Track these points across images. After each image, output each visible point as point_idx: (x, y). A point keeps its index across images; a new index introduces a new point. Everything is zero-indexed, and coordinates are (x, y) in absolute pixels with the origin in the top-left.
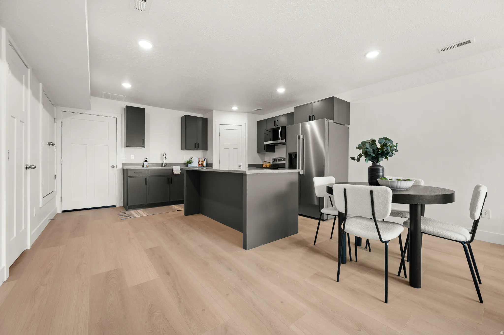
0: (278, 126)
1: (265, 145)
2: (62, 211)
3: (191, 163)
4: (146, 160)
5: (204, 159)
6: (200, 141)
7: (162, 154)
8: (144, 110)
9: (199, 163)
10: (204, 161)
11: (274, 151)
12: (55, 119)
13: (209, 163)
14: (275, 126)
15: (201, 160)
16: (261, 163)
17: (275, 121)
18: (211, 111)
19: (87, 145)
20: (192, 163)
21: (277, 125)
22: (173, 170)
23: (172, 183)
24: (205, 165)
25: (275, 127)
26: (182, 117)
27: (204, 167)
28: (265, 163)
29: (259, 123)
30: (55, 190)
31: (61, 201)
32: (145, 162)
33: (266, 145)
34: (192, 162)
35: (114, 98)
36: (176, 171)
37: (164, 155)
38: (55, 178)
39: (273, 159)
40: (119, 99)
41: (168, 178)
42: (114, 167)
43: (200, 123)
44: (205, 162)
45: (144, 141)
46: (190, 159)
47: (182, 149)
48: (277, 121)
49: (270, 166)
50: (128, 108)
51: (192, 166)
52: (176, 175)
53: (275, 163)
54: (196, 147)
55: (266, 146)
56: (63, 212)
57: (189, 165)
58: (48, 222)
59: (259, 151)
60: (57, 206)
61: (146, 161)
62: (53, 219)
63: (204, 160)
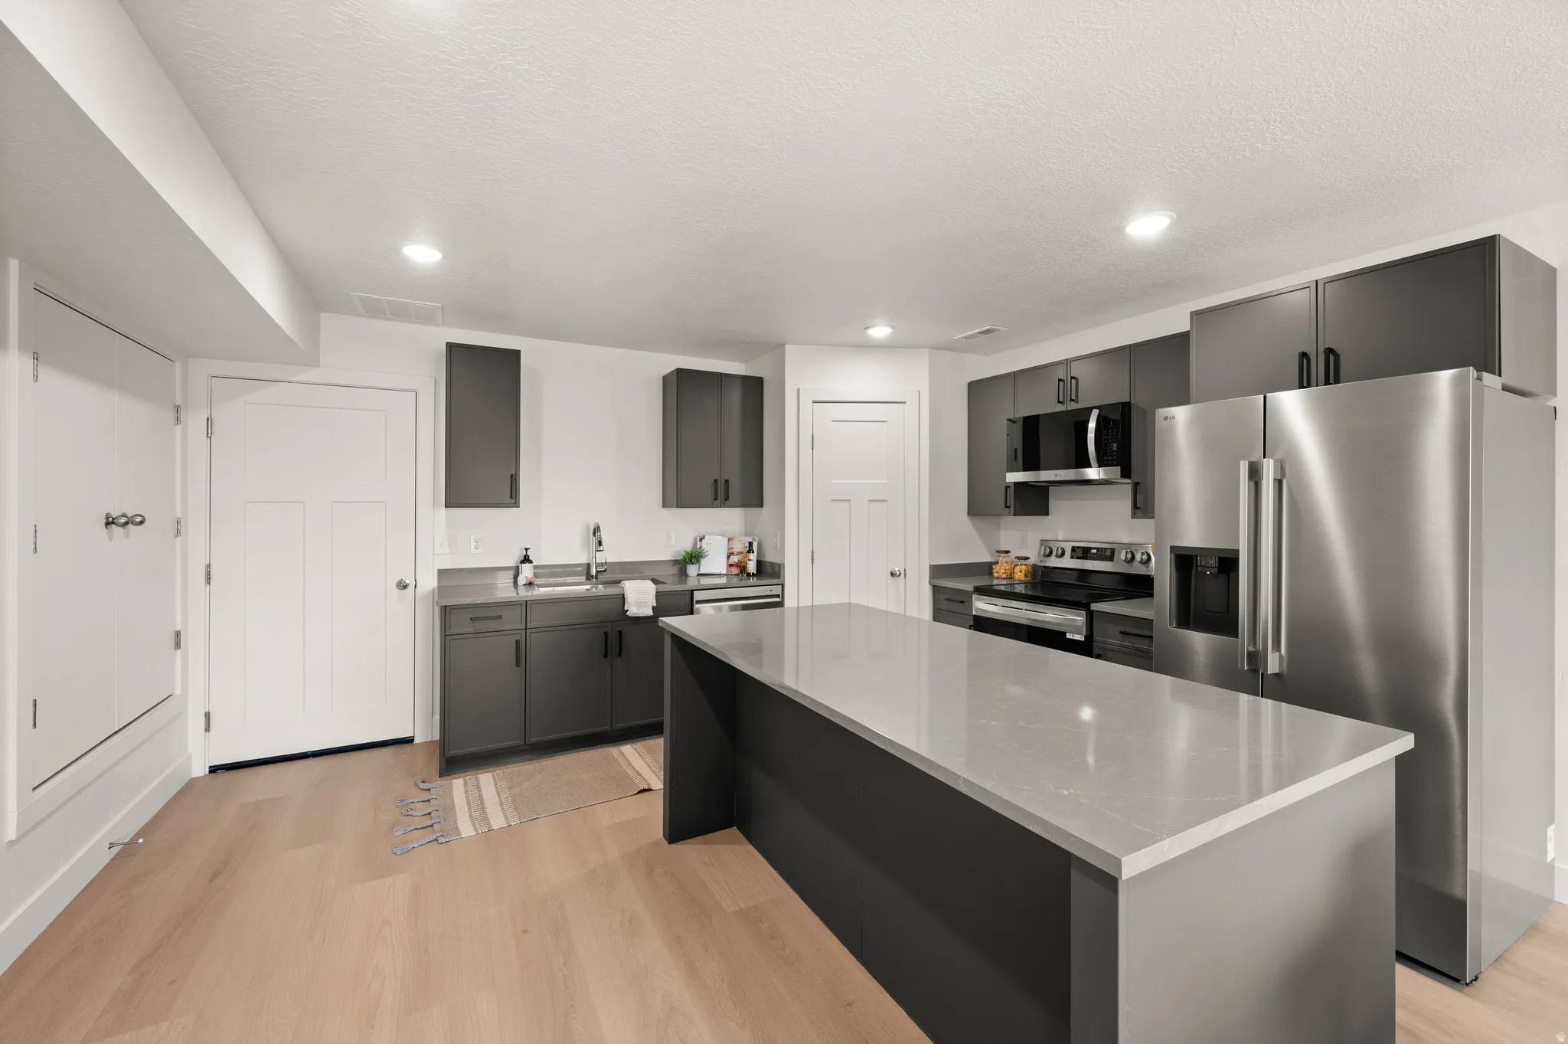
0: (1075, 401)
1: (1007, 487)
2: (210, 767)
3: (698, 562)
4: (525, 556)
5: (751, 544)
6: (733, 472)
7: (588, 526)
8: (516, 354)
9: (729, 557)
10: (749, 552)
11: (1045, 512)
12: (177, 409)
13: (770, 558)
14: (1059, 402)
15: (739, 546)
16: (986, 558)
17: (1060, 380)
18: (777, 349)
19: (304, 503)
20: (703, 561)
21: (1072, 400)
22: (624, 599)
23: (620, 654)
24: (752, 567)
25: (1061, 408)
26: (664, 378)
27: (749, 575)
28: (1002, 559)
29: (978, 390)
30: (178, 691)
31: (207, 729)
32: (522, 562)
33: (1012, 486)
34: (701, 557)
35: (400, 314)
36: (639, 604)
37: (594, 533)
38: (178, 645)
39: (1042, 545)
40: (424, 317)
41: (606, 634)
42: (405, 587)
43: (734, 397)
44: (753, 557)
45: (514, 481)
46: (695, 544)
47: (664, 506)
48: (1073, 381)
49: (1026, 575)
50: (454, 350)
51: (702, 572)
52: (637, 620)
53: (1053, 562)
54: (720, 496)
55: (1011, 491)
56: (214, 770)
57: (692, 570)
58: (105, 857)
59: (975, 509)
60: (190, 751)
61: (526, 559)
62: (133, 841)
63: (750, 550)
